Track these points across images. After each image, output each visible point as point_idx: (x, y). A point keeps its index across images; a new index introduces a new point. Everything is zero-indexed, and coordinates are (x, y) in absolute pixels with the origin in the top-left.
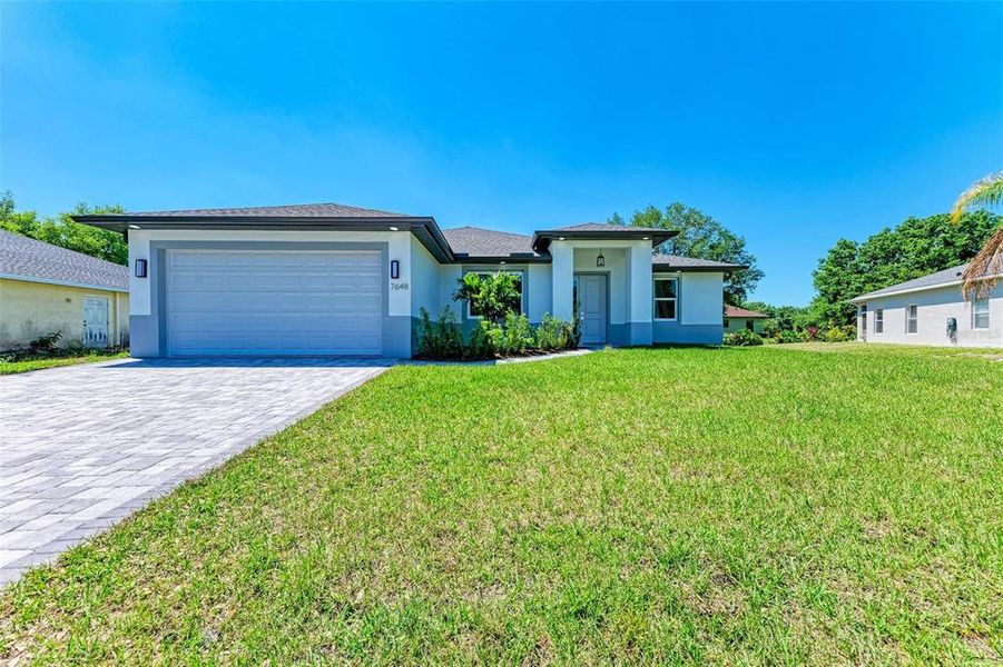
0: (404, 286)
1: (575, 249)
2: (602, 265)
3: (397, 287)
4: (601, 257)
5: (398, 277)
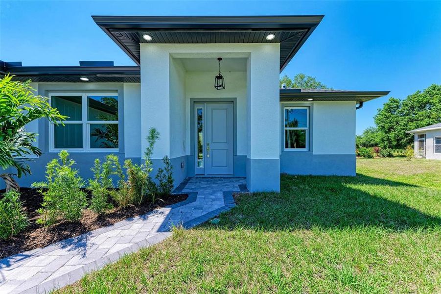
4: (219, 77)
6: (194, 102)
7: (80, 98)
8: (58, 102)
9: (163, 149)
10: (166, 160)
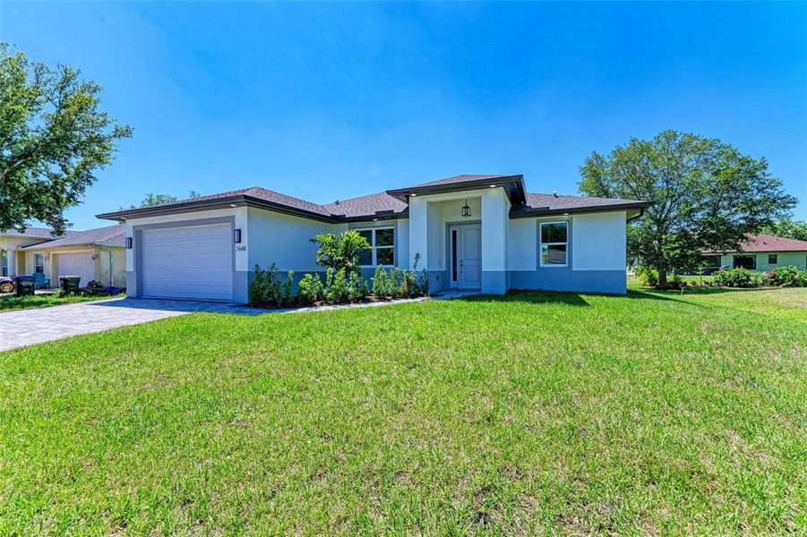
0: (244, 249)
1: (428, 202)
2: (466, 215)
3: (240, 249)
4: (467, 207)
5: (240, 241)
6: (449, 225)
7: (371, 231)
8: (362, 234)
9: (423, 264)
10: (424, 272)
